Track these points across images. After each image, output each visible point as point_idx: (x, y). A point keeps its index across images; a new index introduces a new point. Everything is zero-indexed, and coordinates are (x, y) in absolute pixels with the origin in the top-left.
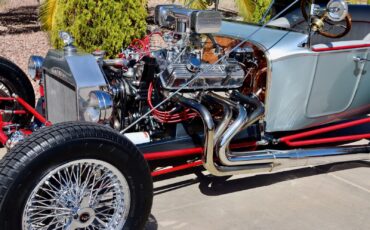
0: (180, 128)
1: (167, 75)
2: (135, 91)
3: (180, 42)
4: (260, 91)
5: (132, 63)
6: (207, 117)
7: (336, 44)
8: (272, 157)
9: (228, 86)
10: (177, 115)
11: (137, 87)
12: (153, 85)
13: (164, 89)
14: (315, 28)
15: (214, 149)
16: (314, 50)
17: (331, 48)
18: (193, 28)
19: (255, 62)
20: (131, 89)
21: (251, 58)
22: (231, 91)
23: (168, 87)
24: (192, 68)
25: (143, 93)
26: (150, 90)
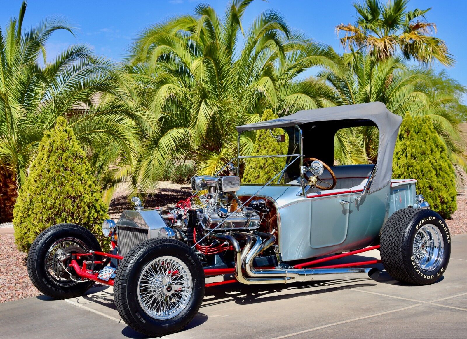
0: (217, 257)
1: (205, 220)
2: (184, 235)
3: (212, 200)
4: (274, 231)
5: (180, 217)
6: (236, 244)
7: (323, 192)
8: (285, 273)
9: (250, 228)
10: (214, 249)
11: (185, 232)
12: (196, 230)
13: (204, 230)
14: (311, 183)
15: (242, 265)
16: (308, 197)
17: (320, 195)
18: (221, 189)
19: (268, 210)
20: (181, 235)
21: (264, 207)
22: (252, 232)
23: (207, 229)
24: (222, 214)
25: (190, 236)
26: (195, 234)
